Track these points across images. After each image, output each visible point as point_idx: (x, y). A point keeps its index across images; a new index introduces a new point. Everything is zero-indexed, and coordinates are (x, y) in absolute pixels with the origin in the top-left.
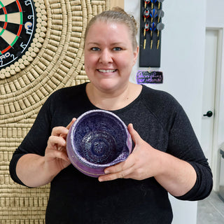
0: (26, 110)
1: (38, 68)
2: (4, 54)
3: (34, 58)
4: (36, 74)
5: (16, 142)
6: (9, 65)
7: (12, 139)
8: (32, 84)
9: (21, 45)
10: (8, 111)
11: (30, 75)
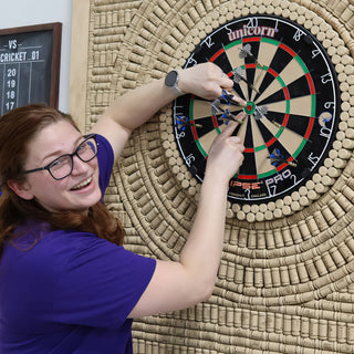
0: (319, 281)
1: (343, 199)
2: (280, 173)
3: (336, 178)
4: (338, 209)
5: (297, 345)
6: (289, 193)
7: (290, 338)
8: (330, 231)
9: (310, 158)
10: (286, 280)
11: (328, 212)
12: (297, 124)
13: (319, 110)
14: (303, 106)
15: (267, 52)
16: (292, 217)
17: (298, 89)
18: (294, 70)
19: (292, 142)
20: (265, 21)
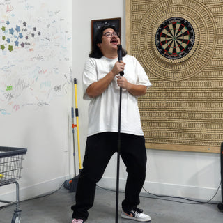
0: (190, 75)
1: (195, 57)
3: (194, 53)
4: (194, 59)
6: (184, 56)
8: (193, 64)
9: (188, 48)
10: (183, 75)
11: (192, 60)
12: (185, 41)
13: (190, 38)
14: (187, 37)
15: (178, 26)
16: (184, 62)
17: (185, 34)
18: (184, 30)
19: (184, 45)
20: (178, 19)
